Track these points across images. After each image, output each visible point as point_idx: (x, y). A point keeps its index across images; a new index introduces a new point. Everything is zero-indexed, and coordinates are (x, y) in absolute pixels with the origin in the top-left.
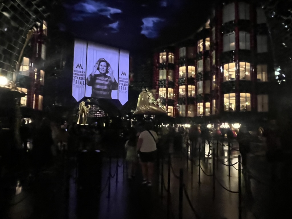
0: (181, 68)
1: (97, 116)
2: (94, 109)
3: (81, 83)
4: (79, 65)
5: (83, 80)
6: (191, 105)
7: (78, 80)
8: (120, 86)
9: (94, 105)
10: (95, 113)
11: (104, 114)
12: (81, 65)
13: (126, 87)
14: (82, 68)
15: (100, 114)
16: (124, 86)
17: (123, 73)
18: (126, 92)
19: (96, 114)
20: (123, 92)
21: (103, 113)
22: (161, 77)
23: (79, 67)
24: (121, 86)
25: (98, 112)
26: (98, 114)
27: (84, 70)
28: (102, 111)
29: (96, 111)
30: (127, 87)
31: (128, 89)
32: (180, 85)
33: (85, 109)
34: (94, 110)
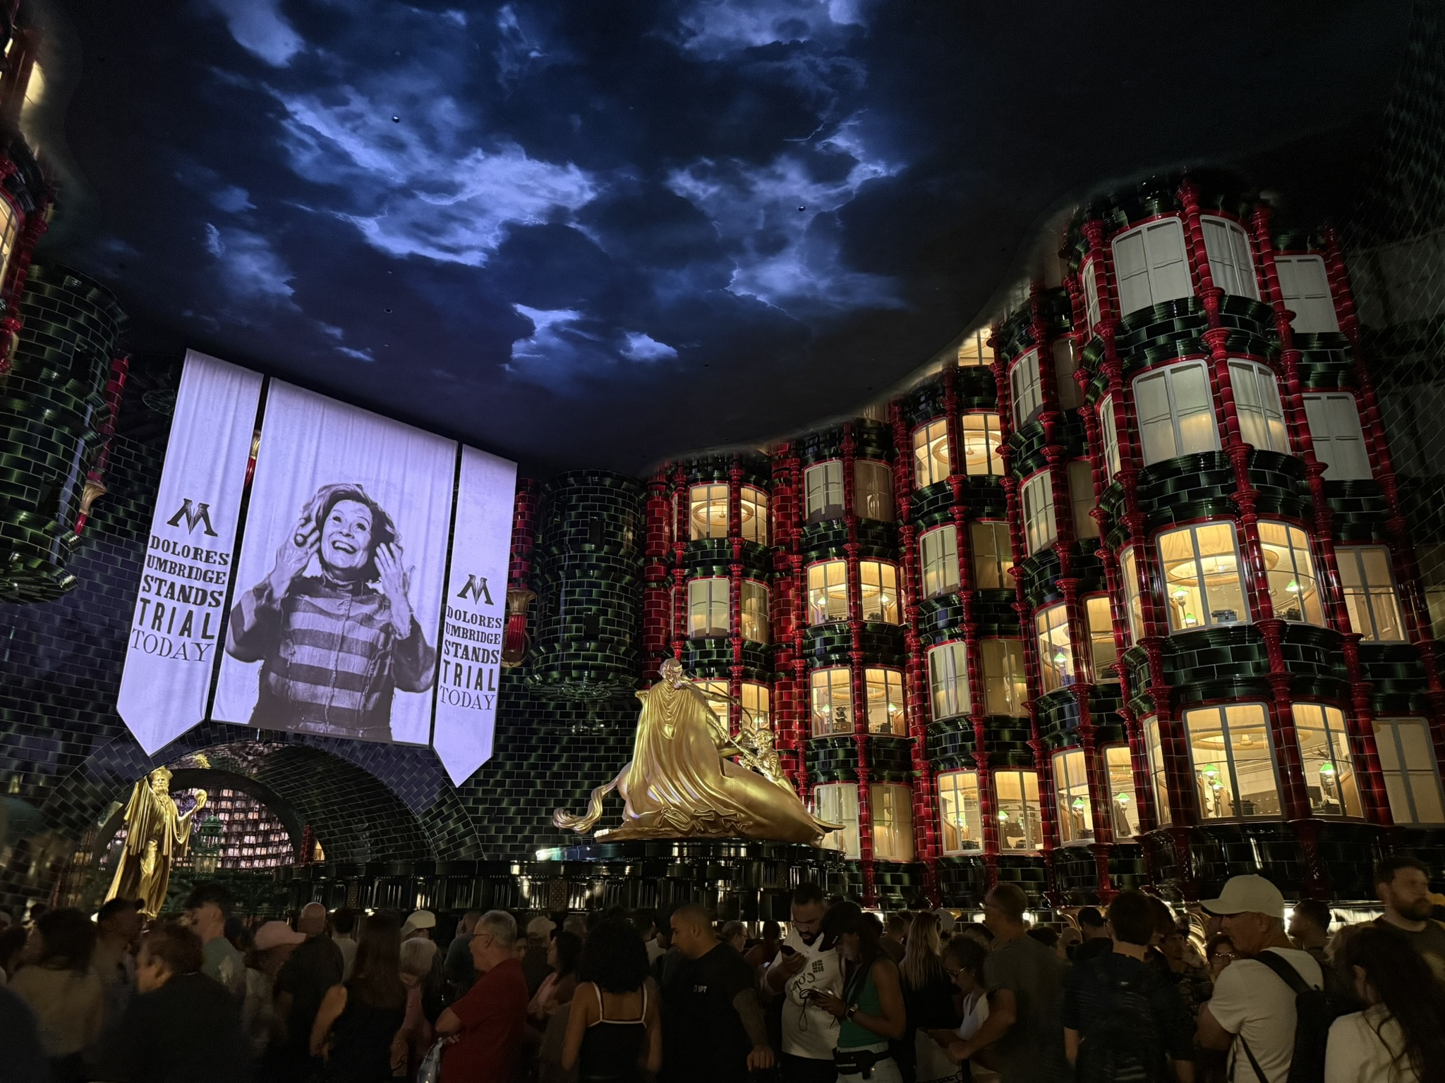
0: (816, 572)
1: (243, 864)
2: (222, 816)
3: (186, 629)
4: (194, 509)
5: (206, 609)
6: (893, 786)
7: (169, 604)
8: (447, 663)
9: (225, 793)
10: (225, 847)
11: (285, 850)
12: (205, 507)
13: (486, 668)
14: (210, 532)
15: (258, 851)
16: (476, 666)
17: (469, 584)
18: (484, 704)
19: (231, 852)
20: (462, 699)
21: (282, 843)
22: (697, 621)
23: (192, 522)
24: (453, 661)
25: (247, 839)
26: (245, 852)
27: (225, 545)
28: (278, 833)
29: (235, 828)
30: (491, 671)
32: (818, 664)
33: (167, 819)
34: (222, 822)
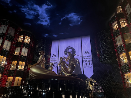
5: (56, 64)
13: (90, 62)
18: (91, 67)
20: (87, 67)
24: (85, 62)
27: (57, 57)
31: (92, 64)
